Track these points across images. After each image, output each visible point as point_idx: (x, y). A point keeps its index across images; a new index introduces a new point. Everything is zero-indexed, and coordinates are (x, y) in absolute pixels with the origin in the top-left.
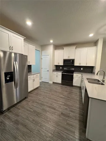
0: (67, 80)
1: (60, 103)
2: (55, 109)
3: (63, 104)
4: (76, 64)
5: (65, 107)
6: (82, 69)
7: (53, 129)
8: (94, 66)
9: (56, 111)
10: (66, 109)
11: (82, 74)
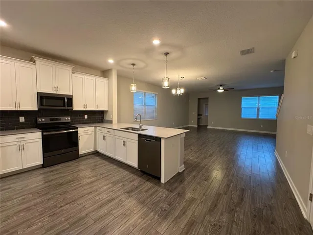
0: (62, 149)
1: (104, 188)
2: (113, 199)
3: (110, 185)
4: (77, 106)
5: (120, 185)
6: (86, 117)
7: (145, 209)
8: (107, 111)
9: (120, 198)
10: (123, 185)
11: (96, 127)
